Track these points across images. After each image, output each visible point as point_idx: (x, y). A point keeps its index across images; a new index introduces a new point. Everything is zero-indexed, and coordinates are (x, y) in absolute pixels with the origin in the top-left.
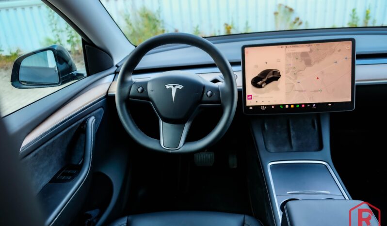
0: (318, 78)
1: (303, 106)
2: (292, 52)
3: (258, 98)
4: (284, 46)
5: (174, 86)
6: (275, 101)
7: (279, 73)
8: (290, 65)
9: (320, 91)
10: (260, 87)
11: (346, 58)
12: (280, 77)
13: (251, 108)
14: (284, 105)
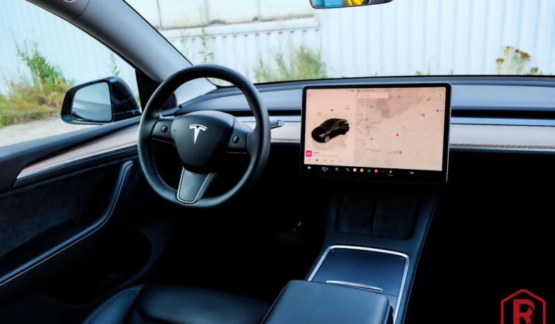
0: (398, 135)
1: (376, 171)
2: (365, 97)
3: (320, 155)
4: (356, 90)
5: (198, 127)
6: (341, 161)
7: (348, 124)
8: (362, 114)
9: (400, 152)
10: (322, 141)
11: (438, 111)
12: (348, 130)
13: (309, 168)
14: (351, 168)
